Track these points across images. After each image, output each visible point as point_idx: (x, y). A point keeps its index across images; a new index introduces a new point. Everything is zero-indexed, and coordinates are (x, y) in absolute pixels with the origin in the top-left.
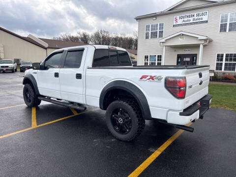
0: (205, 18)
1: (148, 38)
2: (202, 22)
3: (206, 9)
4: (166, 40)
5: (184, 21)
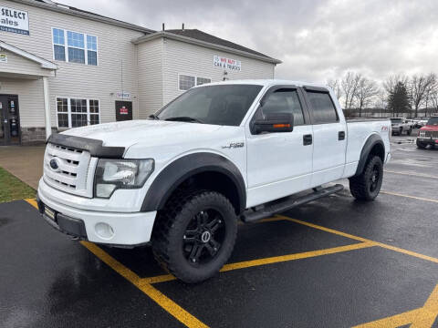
0: (23, 24)
2: (18, 31)
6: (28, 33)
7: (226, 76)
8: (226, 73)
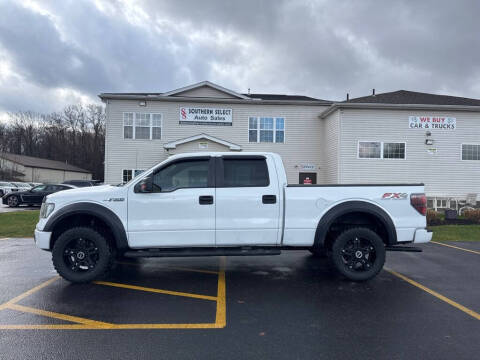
0: (228, 119)
1: (131, 137)
2: (225, 124)
3: (228, 106)
4: (177, 146)
5: (196, 117)
6: (231, 124)
7: (429, 138)
8: (429, 134)
